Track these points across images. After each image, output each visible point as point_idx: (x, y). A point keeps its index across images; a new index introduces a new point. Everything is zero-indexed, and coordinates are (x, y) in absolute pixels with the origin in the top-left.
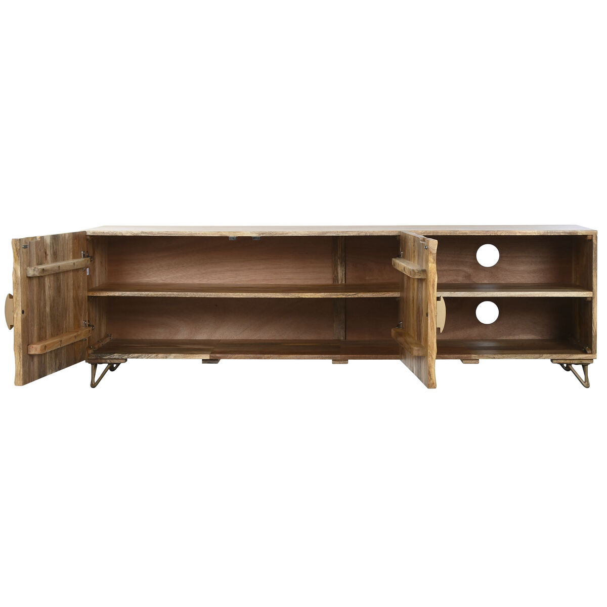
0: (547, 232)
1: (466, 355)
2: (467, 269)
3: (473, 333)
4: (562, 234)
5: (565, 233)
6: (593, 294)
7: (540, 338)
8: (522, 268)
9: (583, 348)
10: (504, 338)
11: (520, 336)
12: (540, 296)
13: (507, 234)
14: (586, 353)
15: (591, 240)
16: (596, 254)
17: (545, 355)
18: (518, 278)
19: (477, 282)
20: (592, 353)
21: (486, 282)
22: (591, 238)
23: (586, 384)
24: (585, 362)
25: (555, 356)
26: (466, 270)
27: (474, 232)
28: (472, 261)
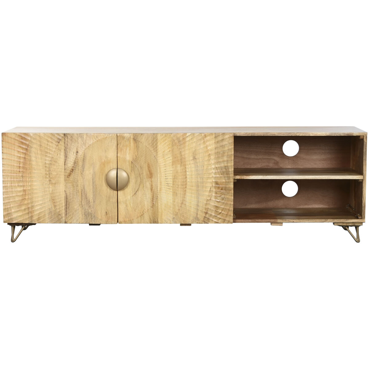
0: (332, 134)
1: (273, 220)
2: (277, 158)
3: (280, 203)
4: (342, 135)
5: (344, 134)
6: (364, 177)
7: (327, 207)
8: (315, 157)
9: (356, 215)
10: (302, 207)
11: (313, 205)
12: (326, 179)
13: (304, 135)
14: (357, 218)
15: (363, 139)
16: (366, 149)
17: (329, 220)
18: (312, 164)
19: (283, 168)
20: (361, 219)
21: (289, 167)
22: (363, 138)
23: (358, 240)
24: (356, 224)
25: (336, 221)
26: (275, 159)
27: (280, 133)
28: (279, 152)
